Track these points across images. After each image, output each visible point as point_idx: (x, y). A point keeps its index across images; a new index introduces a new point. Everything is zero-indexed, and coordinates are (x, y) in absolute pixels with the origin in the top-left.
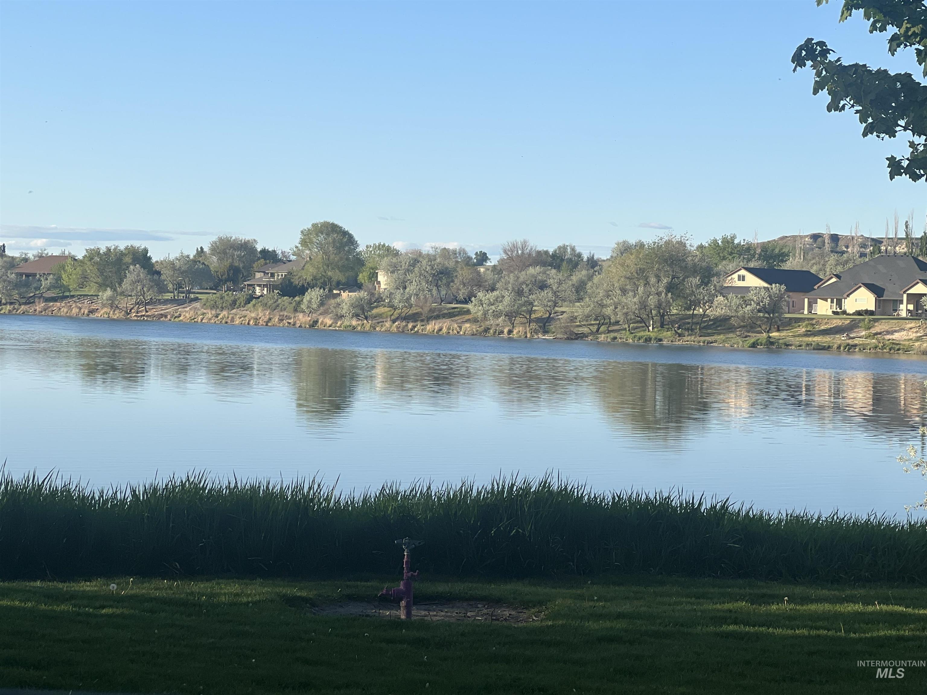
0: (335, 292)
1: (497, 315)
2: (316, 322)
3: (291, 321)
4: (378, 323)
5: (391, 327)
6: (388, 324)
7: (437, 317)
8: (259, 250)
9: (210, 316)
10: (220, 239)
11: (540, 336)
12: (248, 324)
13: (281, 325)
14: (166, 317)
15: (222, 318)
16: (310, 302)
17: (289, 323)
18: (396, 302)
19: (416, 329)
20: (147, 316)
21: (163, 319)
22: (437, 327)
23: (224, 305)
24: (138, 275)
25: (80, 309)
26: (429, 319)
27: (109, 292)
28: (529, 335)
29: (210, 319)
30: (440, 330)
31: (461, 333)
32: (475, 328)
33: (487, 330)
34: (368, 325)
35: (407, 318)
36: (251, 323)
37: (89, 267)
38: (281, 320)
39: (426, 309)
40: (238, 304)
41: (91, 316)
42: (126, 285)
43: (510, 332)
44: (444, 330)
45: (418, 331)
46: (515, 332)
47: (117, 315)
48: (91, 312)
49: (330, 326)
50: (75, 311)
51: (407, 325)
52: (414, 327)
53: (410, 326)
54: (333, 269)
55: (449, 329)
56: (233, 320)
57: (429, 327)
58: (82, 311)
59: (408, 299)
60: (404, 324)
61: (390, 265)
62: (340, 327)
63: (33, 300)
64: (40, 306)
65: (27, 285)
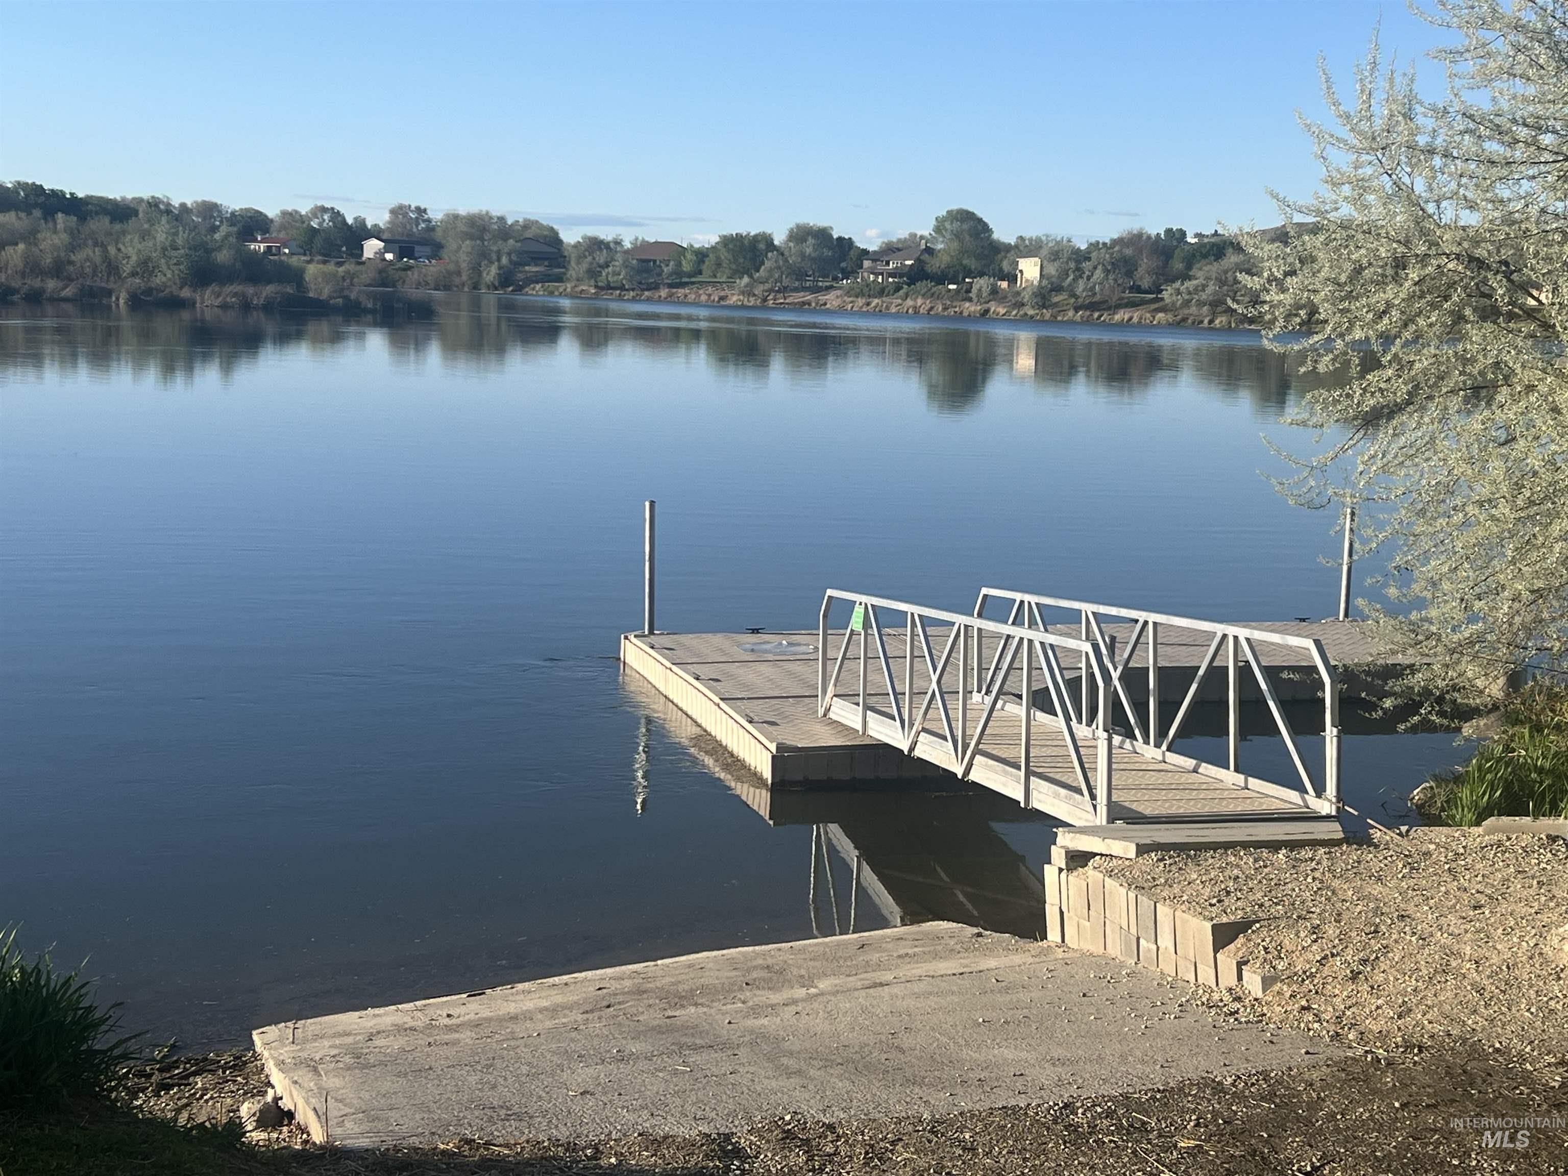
1: (1200, 304)
2: (987, 311)
7: (1126, 306)
11: (1246, 326)
15: (876, 307)
16: (980, 290)
17: (955, 312)
19: (1102, 319)
20: (787, 304)
22: (1126, 317)
23: (872, 292)
25: (710, 295)
27: (746, 280)
29: (861, 307)
31: (1155, 323)
32: (1170, 317)
34: (1047, 314)
35: (1092, 306)
37: (724, 254)
38: (945, 309)
39: (1113, 298)
41: (722, 303)
42: (763, 272)
44: (1135, 320)
45: (1104, 321)
47: (752, 301)
48: (722, 298)
49: (1003, 315)
50: (704, 298)
51: (1092, 315)
52: (1100, 316)
54: (969, 257)
55: (1141, 318)
56: (887, 308)
58: (712, 298)
60: (1088, 313)
63: (655, 287)
64: (664, 293)
65: (648, 271)
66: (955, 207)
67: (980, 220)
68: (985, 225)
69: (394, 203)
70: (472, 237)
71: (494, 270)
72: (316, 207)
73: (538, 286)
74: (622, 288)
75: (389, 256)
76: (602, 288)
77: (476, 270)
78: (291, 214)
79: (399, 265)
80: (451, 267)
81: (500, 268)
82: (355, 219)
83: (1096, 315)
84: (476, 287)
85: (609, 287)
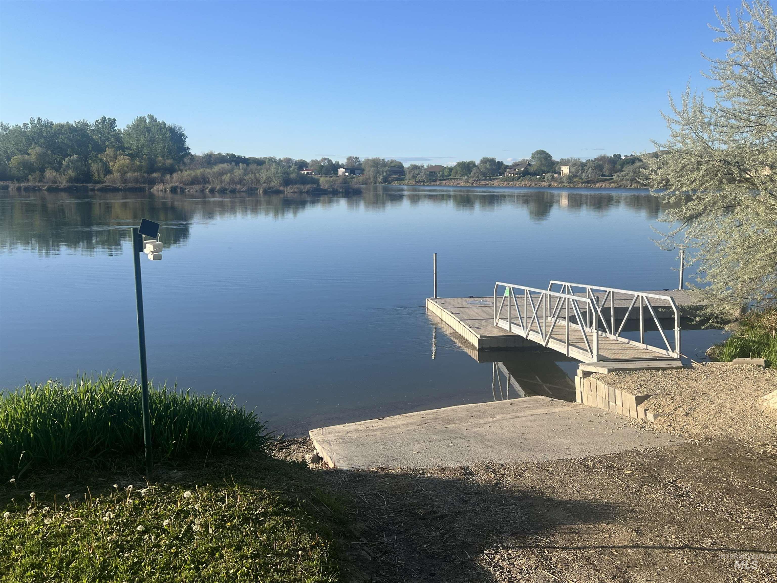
1: (627, 180)
2: (550, 185)
6: (580, 185)
7: (600, 181)
11: (644, 187)
14: (488, 185)
16: (548, 178)
18: (583, 177)
22: (600, 186)
24: (477, 170)
25: (454, 183)
26: (597, 182)
28: (639, 187)
30: (602, 186)
31: (610, 187)
32: (616, 185)
33: (621, 186)
34: (572, 185)
35: (588, 182)
37: (458, 169)
38: (535, 185)
39: (596, 179)
41: (458, 185)
43: (631, 186)
44: (603, 186)
46: (633, 186)
47: (468, 185)
48: (458, 184)
50: (452, 184)
52: (591, 185)
56: (515, 185)
57: (597, 185)
59: (588, 176)
60: (587, 184)
63: (435, 181)
64: (438, 183)
65: (433, 175)
66: (539, 149)
67: (548, 154)
68: (549, 155)
69: (348, 156)
70: (374, 166)
71: (381, 177)
72: (323, 158)
73: (396, 182)
74: (424, 182)
75: (347, 174)
76: (417, 182)
77: (375, 177)
78: (315, 161)
79: (350, 177)
80: (367, 177)
81: (383, 176)
82: (336, 162)
83: (589, 185)
84: (375, 183)
85: (420, 181)
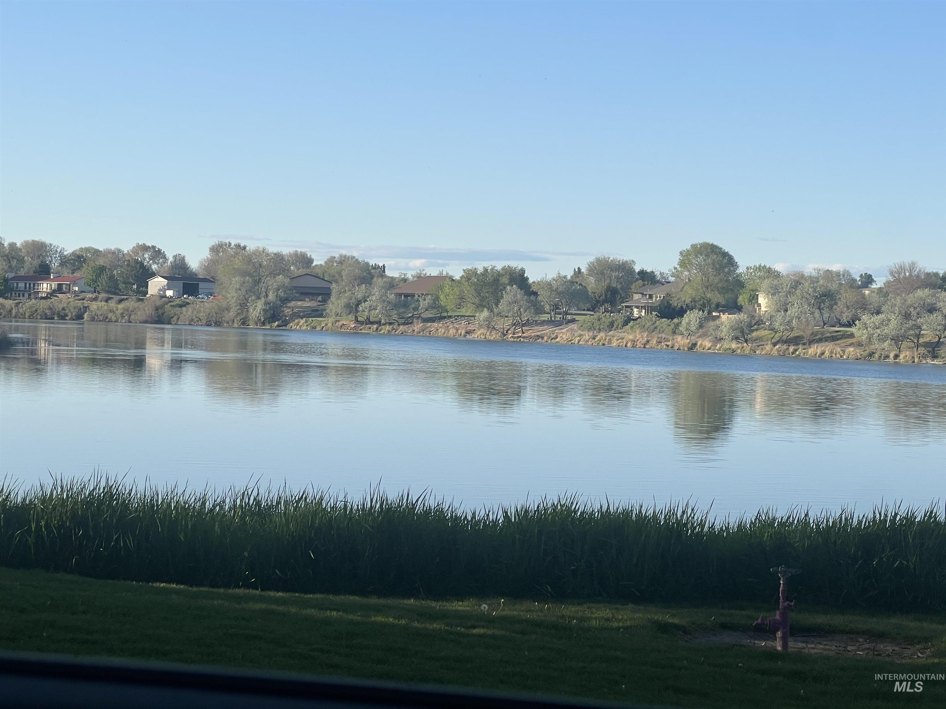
0: (714, 314)
3: (669, 343)
4: (758, 346)
5: (772, 350)
7: (820, 341)
8: (637, 271)
9: (587, 338)
10: (598, 260)
12: (626, 346)
13: (659, 347)
14: (543, 338)
15: (600, 340)
17: (668, 346)
19: (797, 353)
20: (523, 338)
21: (540, 340)
22: (819, 351)
23: (602, 326)
24: (515, 296)
26: (811, 342)
27: (486, 313)
28: (916, 360)
29: (587, 341)
30: (823, 354)
31: (845, 357)
33: (871, 354)
36: (629, 345)
39: (809, 332)
40: (615, 326)
42: (503, 306)
44: (827, 354)
45: (799, 355)
48: (468, 332)
49: (709, 349)
50: (452, 332)
51: (788, 349)
53: (791, 349)
54: (712, 291)
55: (832, 352)
58: (459, 331)
61: (772, 287)
62: (720, 349)
67: (725, 255)
68: (731, 258)
70: (245, 274)
75: (169, 293)
